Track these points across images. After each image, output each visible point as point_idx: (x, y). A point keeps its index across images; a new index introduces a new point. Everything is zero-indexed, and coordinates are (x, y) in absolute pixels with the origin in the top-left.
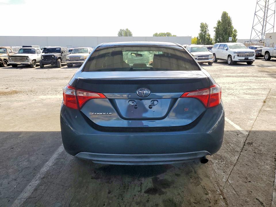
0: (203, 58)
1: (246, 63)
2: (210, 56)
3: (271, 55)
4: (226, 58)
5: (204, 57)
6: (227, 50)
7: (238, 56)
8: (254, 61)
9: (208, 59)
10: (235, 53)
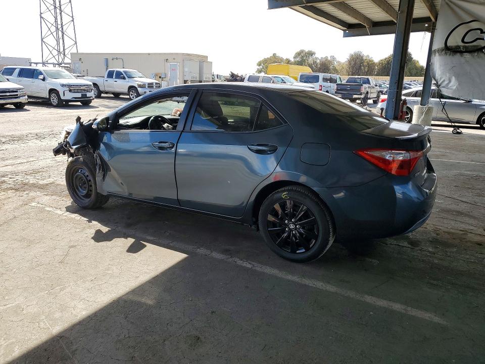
0: (6, 96)
1: (79, 103)
2: (21, 90)
3: (101, 89)
4: (45, 94)
5: (8, 94)
6: (44, 80)
7: (70, 91)
8: (93, 99)
9: (16, 97)
10: (63, 85)
